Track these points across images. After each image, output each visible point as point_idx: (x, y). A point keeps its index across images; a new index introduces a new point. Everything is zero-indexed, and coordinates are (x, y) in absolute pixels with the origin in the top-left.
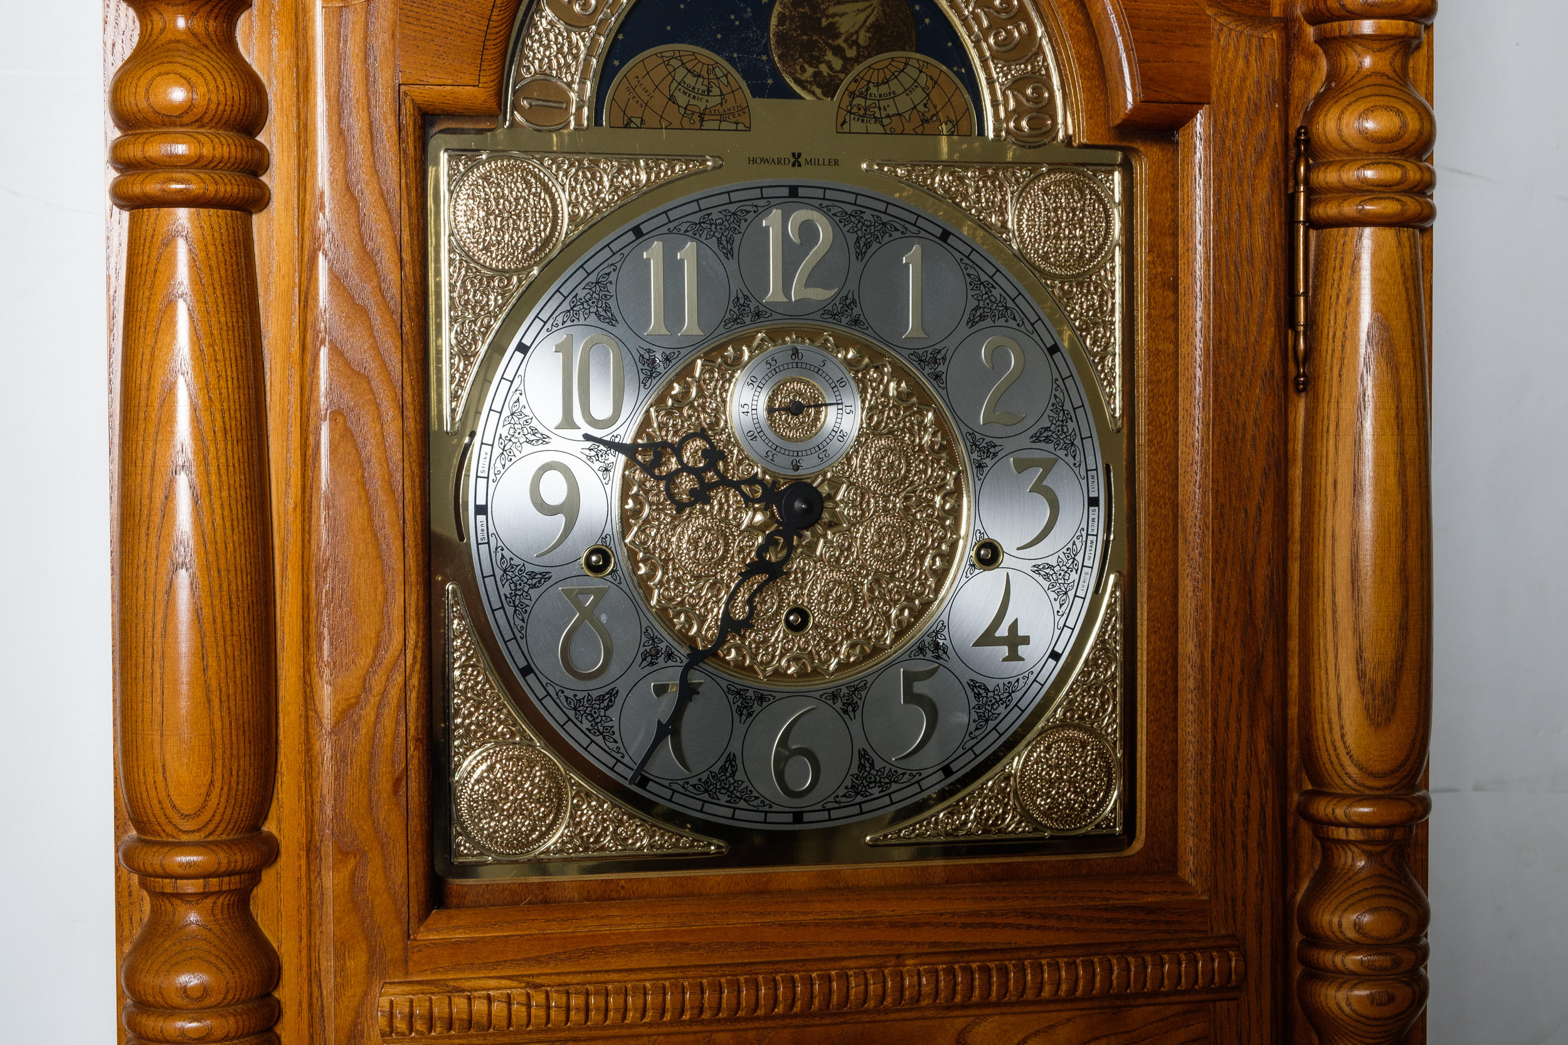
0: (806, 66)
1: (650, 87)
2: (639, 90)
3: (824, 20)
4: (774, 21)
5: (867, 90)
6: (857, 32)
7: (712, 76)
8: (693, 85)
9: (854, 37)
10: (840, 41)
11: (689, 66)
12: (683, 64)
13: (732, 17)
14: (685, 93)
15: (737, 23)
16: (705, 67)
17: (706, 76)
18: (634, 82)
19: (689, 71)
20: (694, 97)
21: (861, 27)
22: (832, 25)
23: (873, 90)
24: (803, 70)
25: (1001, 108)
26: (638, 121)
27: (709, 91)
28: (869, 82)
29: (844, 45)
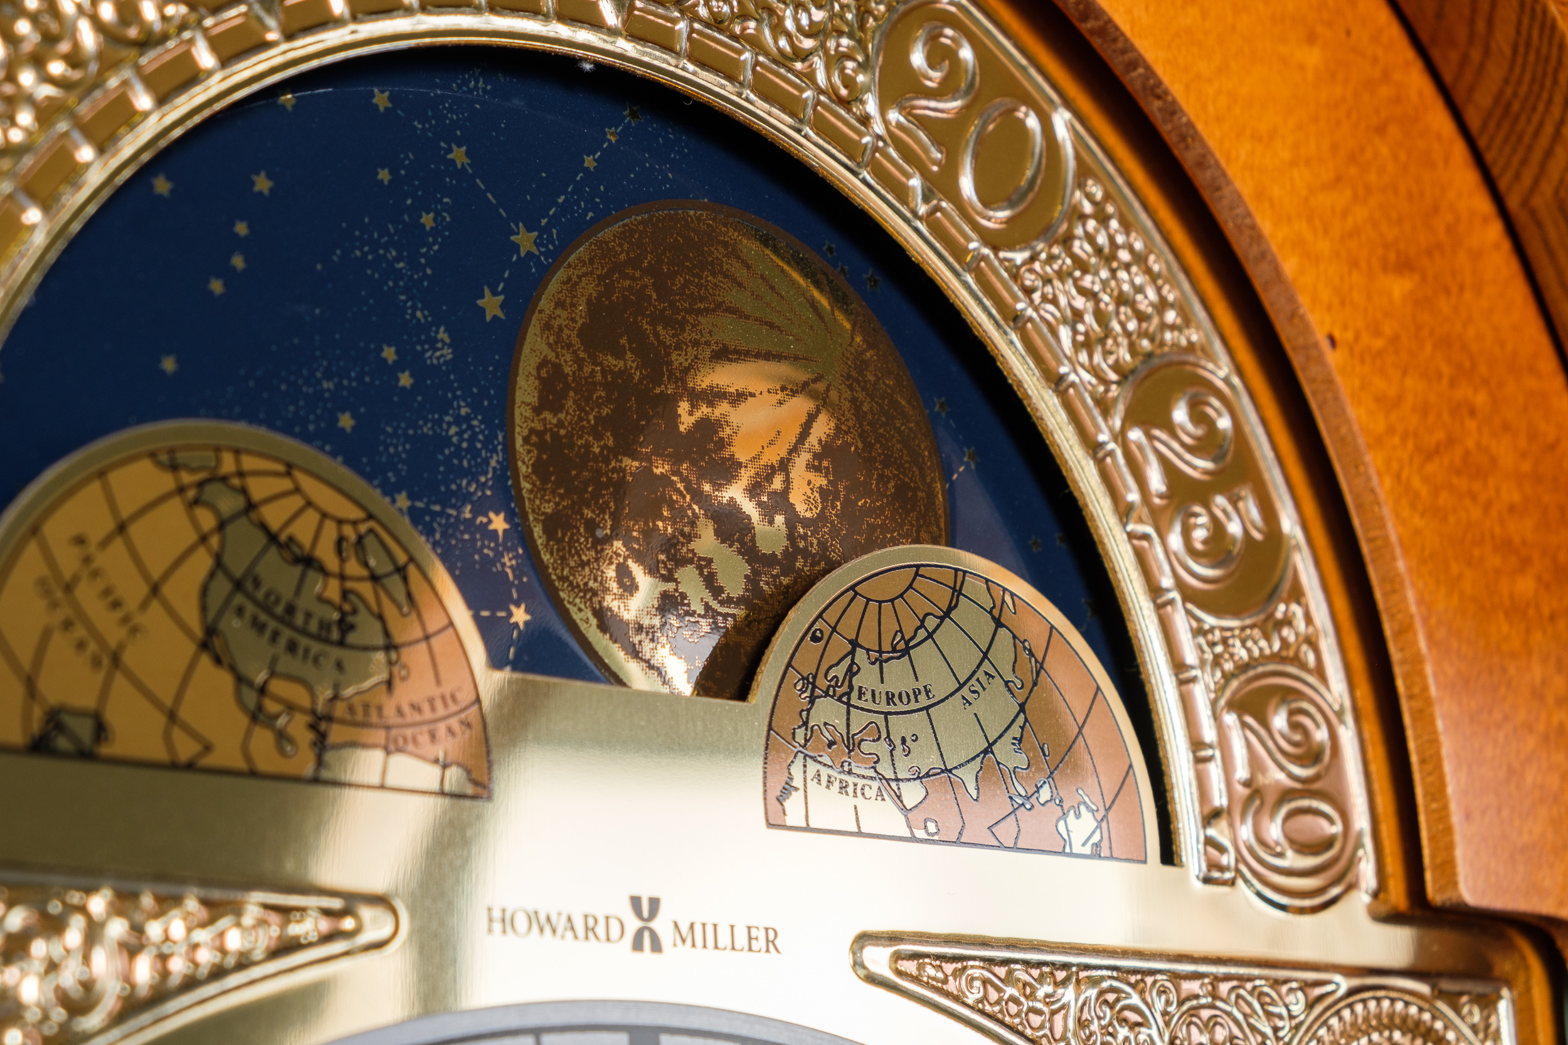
0: (637, 571)
1: (133, 590)
2: (87, 594)
3: (684, 407)
4: (526, 391)
5: (851, 672)
6: (784, 466)
7: (353, 567)
8: (287, 594)
9: (777, 483)
10: (735, 493)
11: (274, 516)
12: (251, 506)
13: (389, 354)
14: (259, 626)
15: (405, 380)
16: (330, 531)
17: (331, 562)
18: (68, 560)
19: (273, 538)
20: (292, 647)
21: (794, 450)
22: (708, 428)
23: (867, 677)
24: (629, 587)
25: (1214, 771)
26: (84, 730)
27: (345, 626)
28: (855, 644)
29: (749, 507)
